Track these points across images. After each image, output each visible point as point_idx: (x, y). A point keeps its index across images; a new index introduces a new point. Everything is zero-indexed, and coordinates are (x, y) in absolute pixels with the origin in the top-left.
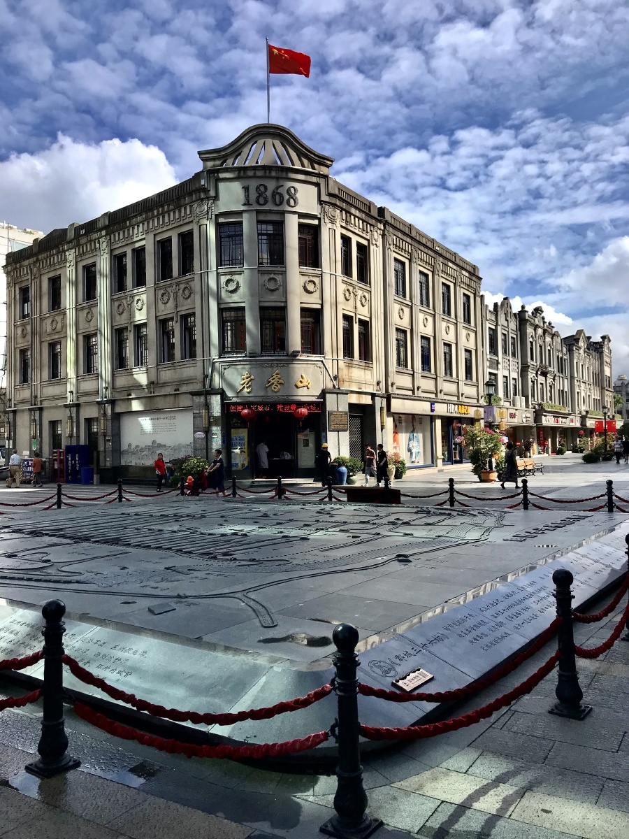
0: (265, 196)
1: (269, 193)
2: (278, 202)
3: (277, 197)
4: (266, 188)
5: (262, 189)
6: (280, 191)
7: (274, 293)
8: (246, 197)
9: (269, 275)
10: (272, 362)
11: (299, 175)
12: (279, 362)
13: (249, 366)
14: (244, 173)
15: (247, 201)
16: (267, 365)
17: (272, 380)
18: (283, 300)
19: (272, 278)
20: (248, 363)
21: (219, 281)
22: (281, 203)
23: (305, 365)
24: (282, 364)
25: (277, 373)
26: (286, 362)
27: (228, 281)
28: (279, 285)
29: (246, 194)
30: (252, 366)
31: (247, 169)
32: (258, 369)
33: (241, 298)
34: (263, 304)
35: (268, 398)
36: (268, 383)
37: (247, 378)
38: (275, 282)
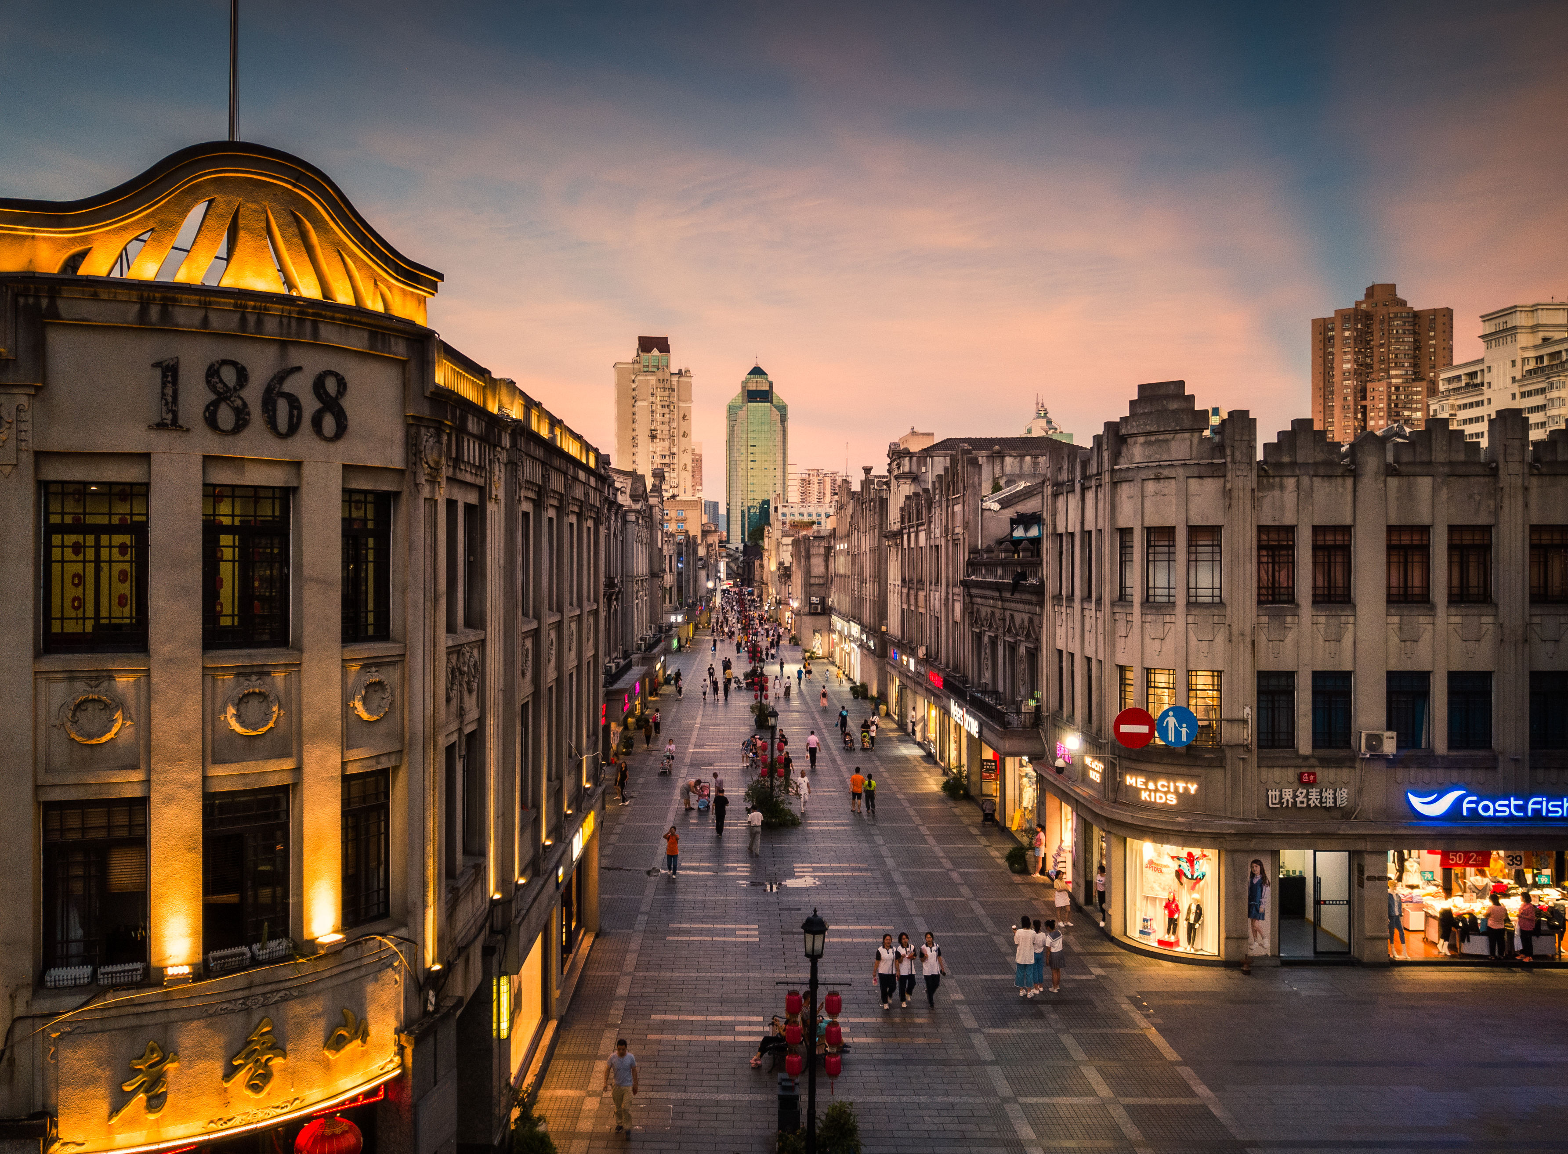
0: (239, 402)
1: (253, 394)
2: (283, 424)
3: (282, 407)
4: (243, 375)
5: (229, 376)
6: (289, 385)
7: (260, 743)
8: (167, 404)
9: (242, 679)
10: (246, 993)
11: (352, 332)
12: (269, 988)
13: (160, 1018)
14: (165, 315)
15: (170, 416)
16: (230, 1006)
17: (246, 1058)
18: (288, 764)
19: (254, 693)
20: (157, 1007)
21: (42, 700)
22: (293, 428)
23: (353, 975)
24: (282, 994)
25: (265, 1030)
26: (296, 983)
27: (79, 707)
28: (275, 716)
29: (169, 390)
30: (173, 1016)
31: (175, 300)
32: (194, 1025)
33: (135, 767)
34: (217, 788)
35: (229, 1124)
36: (230, 1072)
37: (151, 1066)
38: (264, 705)
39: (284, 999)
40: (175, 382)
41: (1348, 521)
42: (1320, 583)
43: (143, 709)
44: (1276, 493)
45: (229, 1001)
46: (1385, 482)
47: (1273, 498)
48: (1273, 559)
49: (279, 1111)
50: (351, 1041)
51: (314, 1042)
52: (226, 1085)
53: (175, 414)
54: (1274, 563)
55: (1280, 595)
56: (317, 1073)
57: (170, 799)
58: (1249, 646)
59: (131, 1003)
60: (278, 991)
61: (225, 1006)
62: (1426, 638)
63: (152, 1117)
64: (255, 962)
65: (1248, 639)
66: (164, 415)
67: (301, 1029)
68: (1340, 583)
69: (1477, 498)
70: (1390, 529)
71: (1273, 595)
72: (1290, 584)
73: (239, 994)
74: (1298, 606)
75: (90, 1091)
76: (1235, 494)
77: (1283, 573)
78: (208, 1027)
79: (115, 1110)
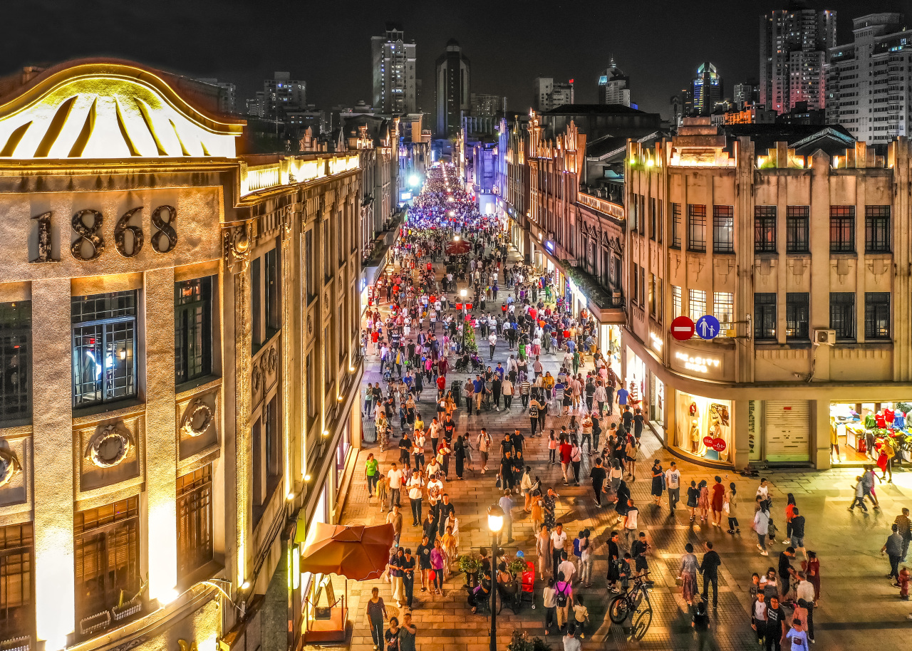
1: (108, 229)
3: (129, 237)
4: (99, 218)
6: (132, 222)
8: (43, 245)
9: (102, 430)
12: (125, 641)
14: (40, 184)
15: (45, 253)
18: (136, 482)
19: (111, 438)
22: (138, 248)
23: (186, 614)
24: (133, 642)
26: (144, 633)
28: (127, 451)
29: (44, 235)
31: (47, 174)
33: (23, 502)
34: (82, 508)
38: (118, 444)
39: (135, 646)
40: (49, 229)
41: (806, 203)
42: (791, 239)
43: (28, 461)
44: (765, 186)
46: (829, 180)
47: (764, 189)
48: (763, 225)
53: (49, 252)
54: (764, 228)
55: (767, 247)
57: (47, 523)
58: (749, 277)
60: (131, 641)
62: (852, 271)
64: (113, 623)
65: (749, 274)
66: (41, 253)
68: (802, 238)
69: (882, 189)
70: (831, 208)
71: (763, 247)
72: (774, 240)
74: (777, 254)
76: (741, 187)
77: (769, 234)
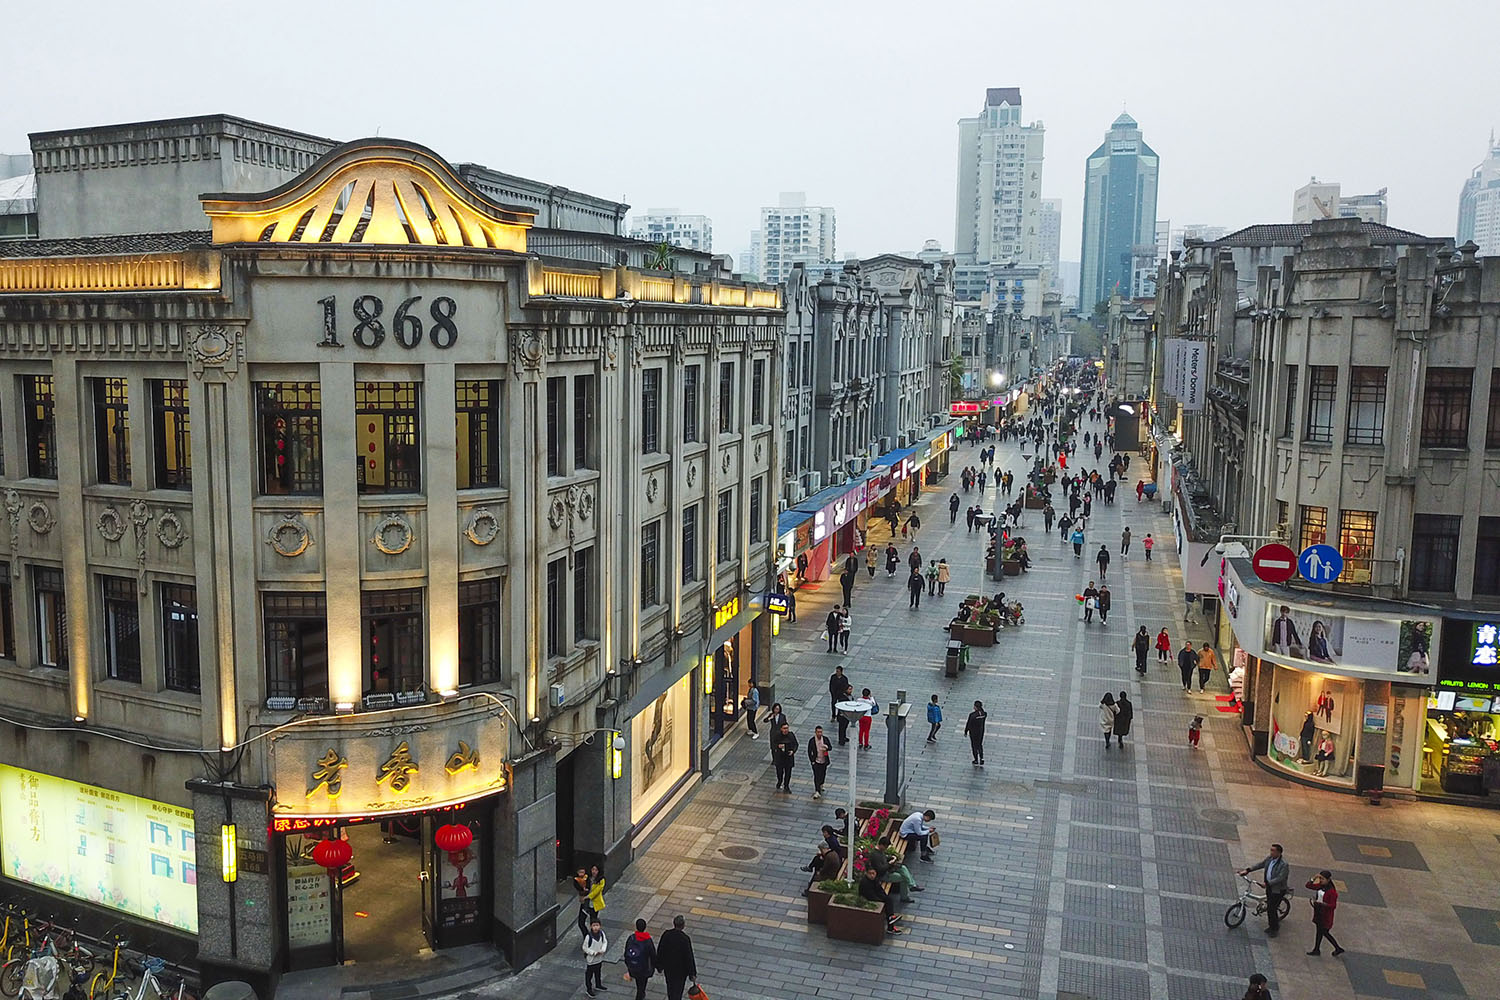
0: (377, 325)
1: (387, 319)
2: (408, 339)
3: (408, 327)
4: (378, 305)
5: (369, 306)
6: (411, 312)
7: (398, 558)
8: (328, 328)
9: (385, 516)
10: (391, 724)
11: (459, 268)
12: (407, 723)
13: (335, 735)
14: (324, 267)
15: (330, 337)
16: (380, 732)
17: (392, 766)
18: (419, 573)
19: (394, 525)
20: (333, 728)
21: (259, 526)
22: (416, 341)
23: (468, 719)
24: (415, 727)
25: (403, 750)
26: (425, 721)
27: (281, 531)
28: (409, 540)
29: (329, 320)
30: (343, 735)
31: (330, 257)
32: (355, 742)
33: (316, 572)
34: (369, 587)
35: (381, 808)
36: (381, 775)
37: (331, 765)
38: (401, 533)
39: (416, 731)
40: (333, 313)
43: (321, 536)
44: (1453, 335)
45: (380, 729)
47: (1449, 339)
49: (415, 804)
50: (465, 764)
51: (438, 762)
52: (378, 783)
53: (334, 335)
54: (1445, 406)
55: (1450, 438)
56: (442, 782)
57: (339, 594)
59: (317, 724)
60: (413, 725)
61: (377, 731)
63: (331, 796)
64: (397, 705)
65: (1407, 482)
66: (327, 337)
67: (429, 753)
71: (1442, 438)
72: (1463, 428)
73: (386, 725)
74: (1469, 451)
75: (294, 776)
77: (1456, 417)
78: (366, 744)
79: (309, 790)
